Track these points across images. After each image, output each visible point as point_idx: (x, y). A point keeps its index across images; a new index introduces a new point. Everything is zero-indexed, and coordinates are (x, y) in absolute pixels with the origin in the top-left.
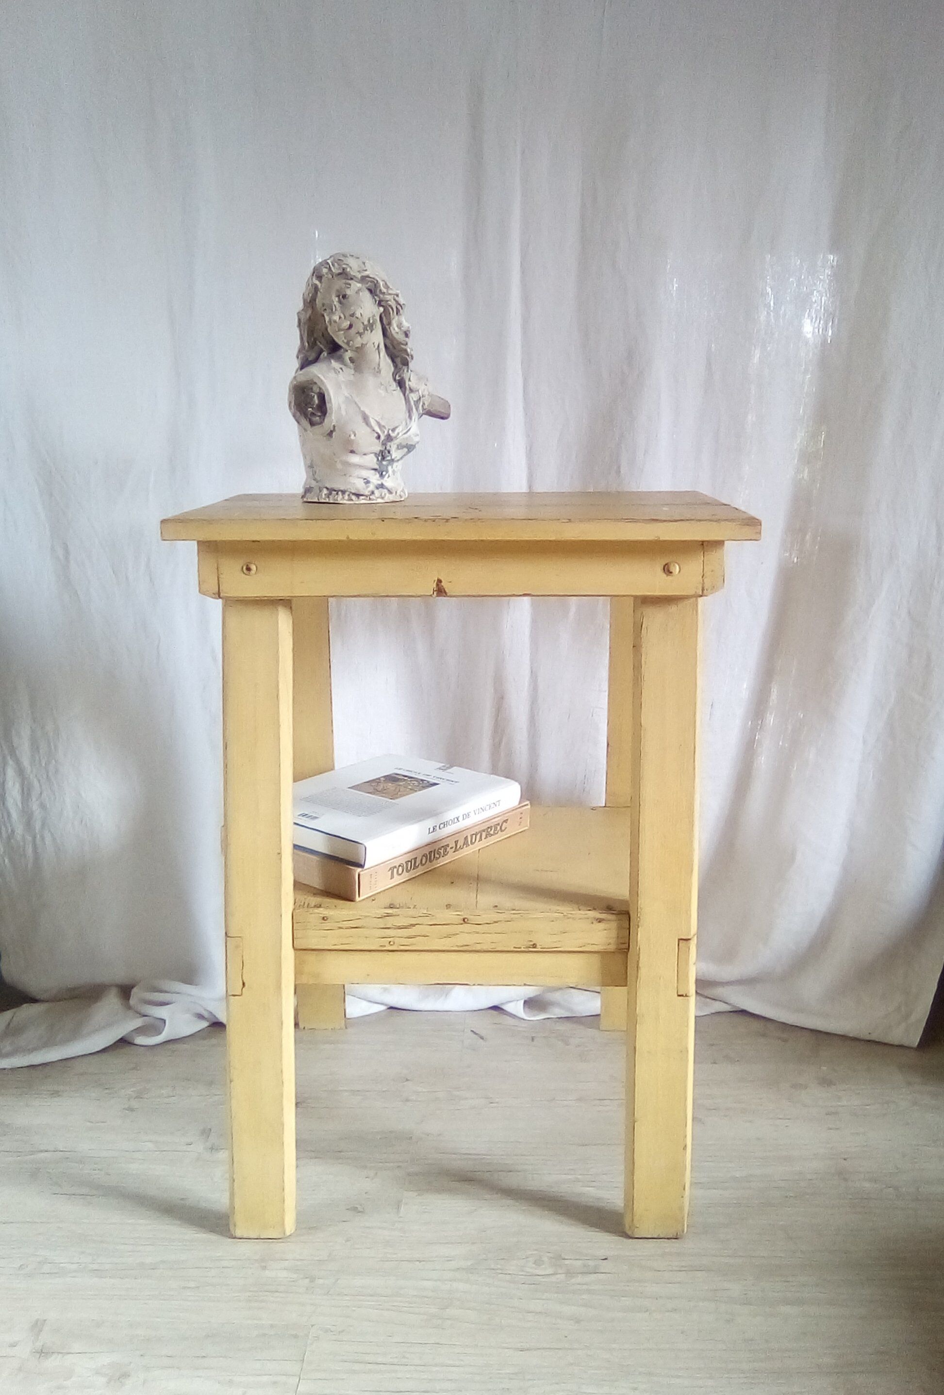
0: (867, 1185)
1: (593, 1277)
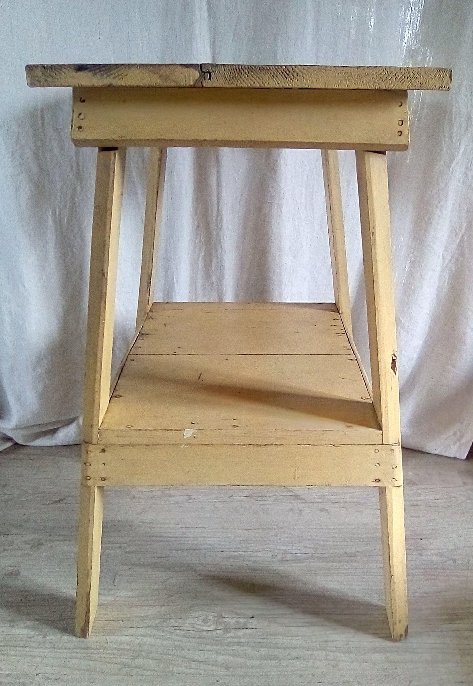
1: (241, 632)
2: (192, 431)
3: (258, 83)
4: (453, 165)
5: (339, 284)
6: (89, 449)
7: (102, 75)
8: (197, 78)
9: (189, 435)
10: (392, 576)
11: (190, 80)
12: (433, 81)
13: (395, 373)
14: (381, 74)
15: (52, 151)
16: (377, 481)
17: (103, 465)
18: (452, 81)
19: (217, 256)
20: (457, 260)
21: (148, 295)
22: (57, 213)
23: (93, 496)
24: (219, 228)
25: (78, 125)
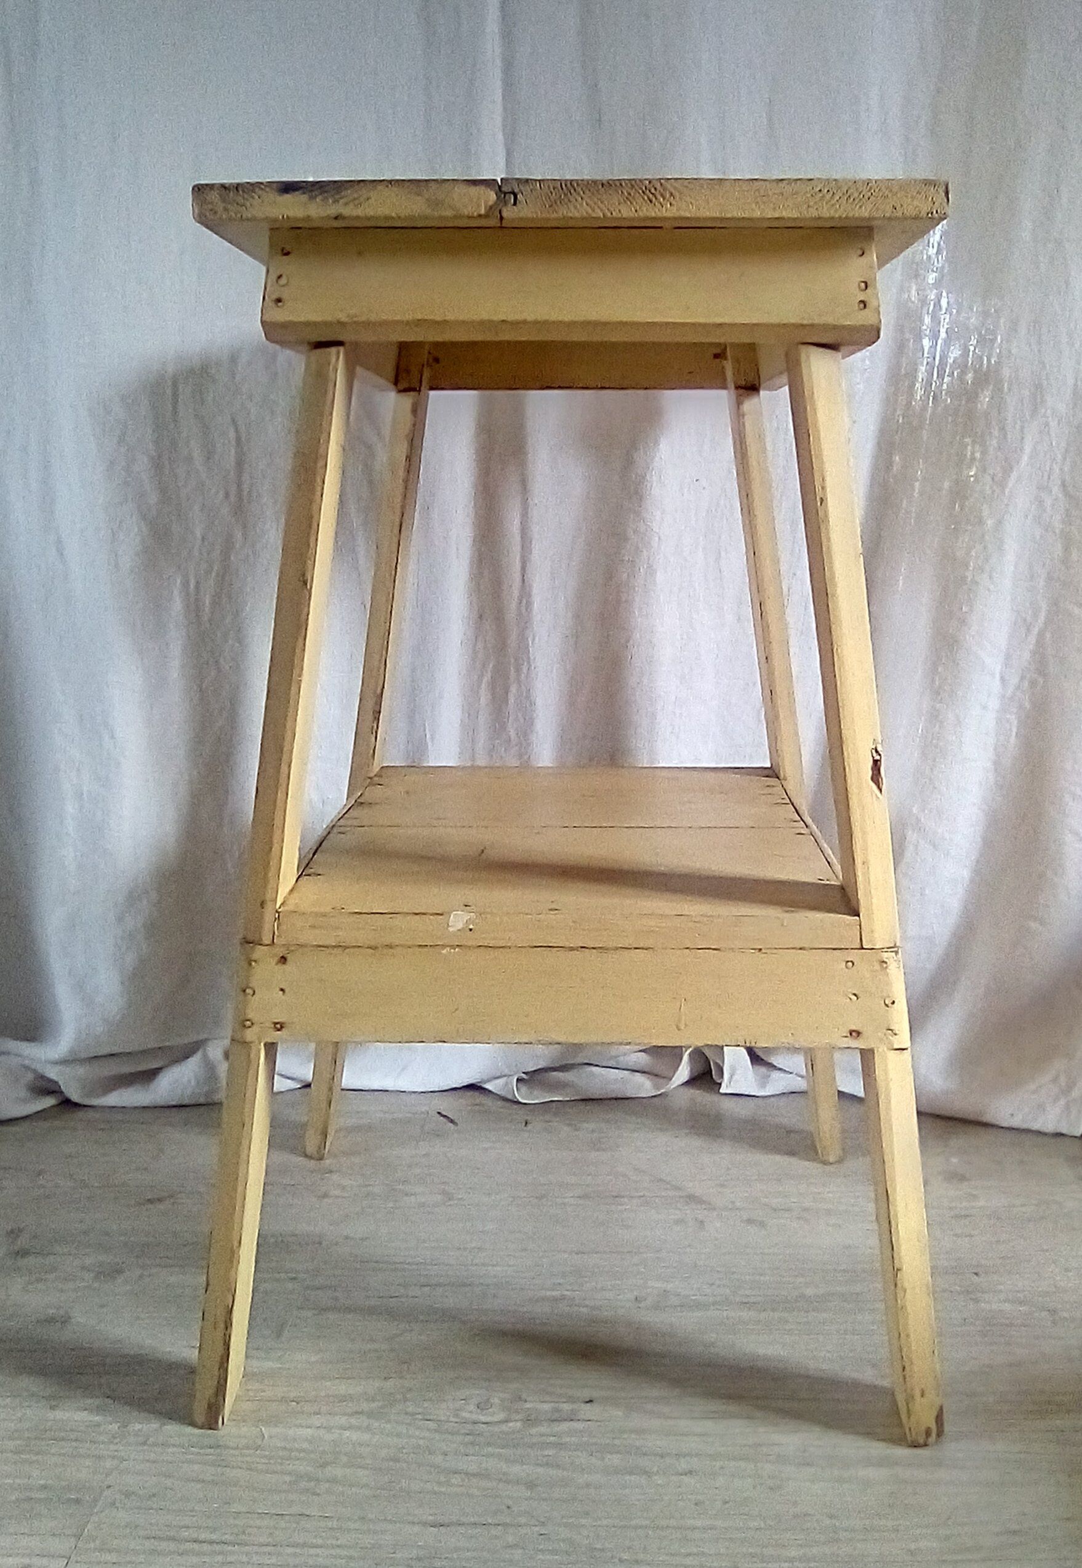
0: (1007, 1307)
1: (565, 1426)
2: (467, 917)
3: (601, 210)
4: (1011, 483)
5: (777, 717)
6: (255, 956)
7: (325, 199)
8: (491, 203)
9: (460, 926)
10: (898, 1270)
11: (479, 206)
12: (916, 203)
13: (881, 791)
14: (820, 191)
15: (189, 459)
16: (854, 1034)
17: (281, 992)
18: (950, 201)
19: (519, 682)
20: (1033, 683)
21: (374, 739)
22: (192, 586)
23: (256, 1066)
24: (525, 620)
25: (274, 297)
